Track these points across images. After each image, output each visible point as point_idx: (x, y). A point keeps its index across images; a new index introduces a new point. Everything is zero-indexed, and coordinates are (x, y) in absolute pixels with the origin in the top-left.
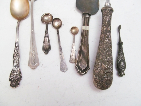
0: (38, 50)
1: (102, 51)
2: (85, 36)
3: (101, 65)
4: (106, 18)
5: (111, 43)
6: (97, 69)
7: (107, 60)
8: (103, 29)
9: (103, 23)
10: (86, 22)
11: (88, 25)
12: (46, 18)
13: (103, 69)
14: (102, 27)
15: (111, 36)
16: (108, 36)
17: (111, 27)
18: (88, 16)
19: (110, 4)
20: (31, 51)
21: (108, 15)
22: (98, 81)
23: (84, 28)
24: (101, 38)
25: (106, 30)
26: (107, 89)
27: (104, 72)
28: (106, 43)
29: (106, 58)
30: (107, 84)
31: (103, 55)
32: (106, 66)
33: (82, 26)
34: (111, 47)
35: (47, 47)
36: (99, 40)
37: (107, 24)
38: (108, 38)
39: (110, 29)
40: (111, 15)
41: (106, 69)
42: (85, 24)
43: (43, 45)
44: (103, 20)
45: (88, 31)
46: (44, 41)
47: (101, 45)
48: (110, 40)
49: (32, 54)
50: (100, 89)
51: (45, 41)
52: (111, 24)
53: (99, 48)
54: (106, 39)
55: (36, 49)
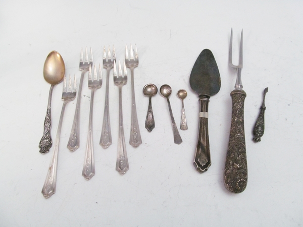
0: (140, 127)
1: (233, 148)
2: (204, 125)
3: (233, 164)
4: (237, 105)
5: (244, 138)
6: (229, 169)
7: (239, 158)
8: (233, 121)
9: (233, 112)
10: (204, 107)
11: (207, 111)
12: (149, 90)
13: (235, 169)
14: (232, 117)
15: (243, 129)
16: (240, 129)
17: (243, 117)
18: (205, 99)
19: (242, 87)
20: (133, 127)
21: (239, 102)
22: (229, 183)
23: (202, 115)
24: (231, 131)
25: (237, 122)
26: (241, 192)
27: (236, 173)
28: (238, 138)
29: (239, 155)
30: (240, 186)
31: (234, 153)
32: (238, 166)
33: (200, 112)
34: (244, 143)
35: (151, 124)
36: (229, 134)
37: (238, 113)
38: (240, 132)
39: (243, 120)
40: (243, 101)
41: (238, 169)
42: (203, 110)
43: (146, 122)
44: (233, 108)
45: (207, 119)
46: (147, 117)
47: (232, 141)
48: (243, 134)
49: (134, 131)
50: (233, 192)
51: (149, 117)
52: (243, 113)
53: (229, 144)
54: (238, 133)
55: (138, 126)
